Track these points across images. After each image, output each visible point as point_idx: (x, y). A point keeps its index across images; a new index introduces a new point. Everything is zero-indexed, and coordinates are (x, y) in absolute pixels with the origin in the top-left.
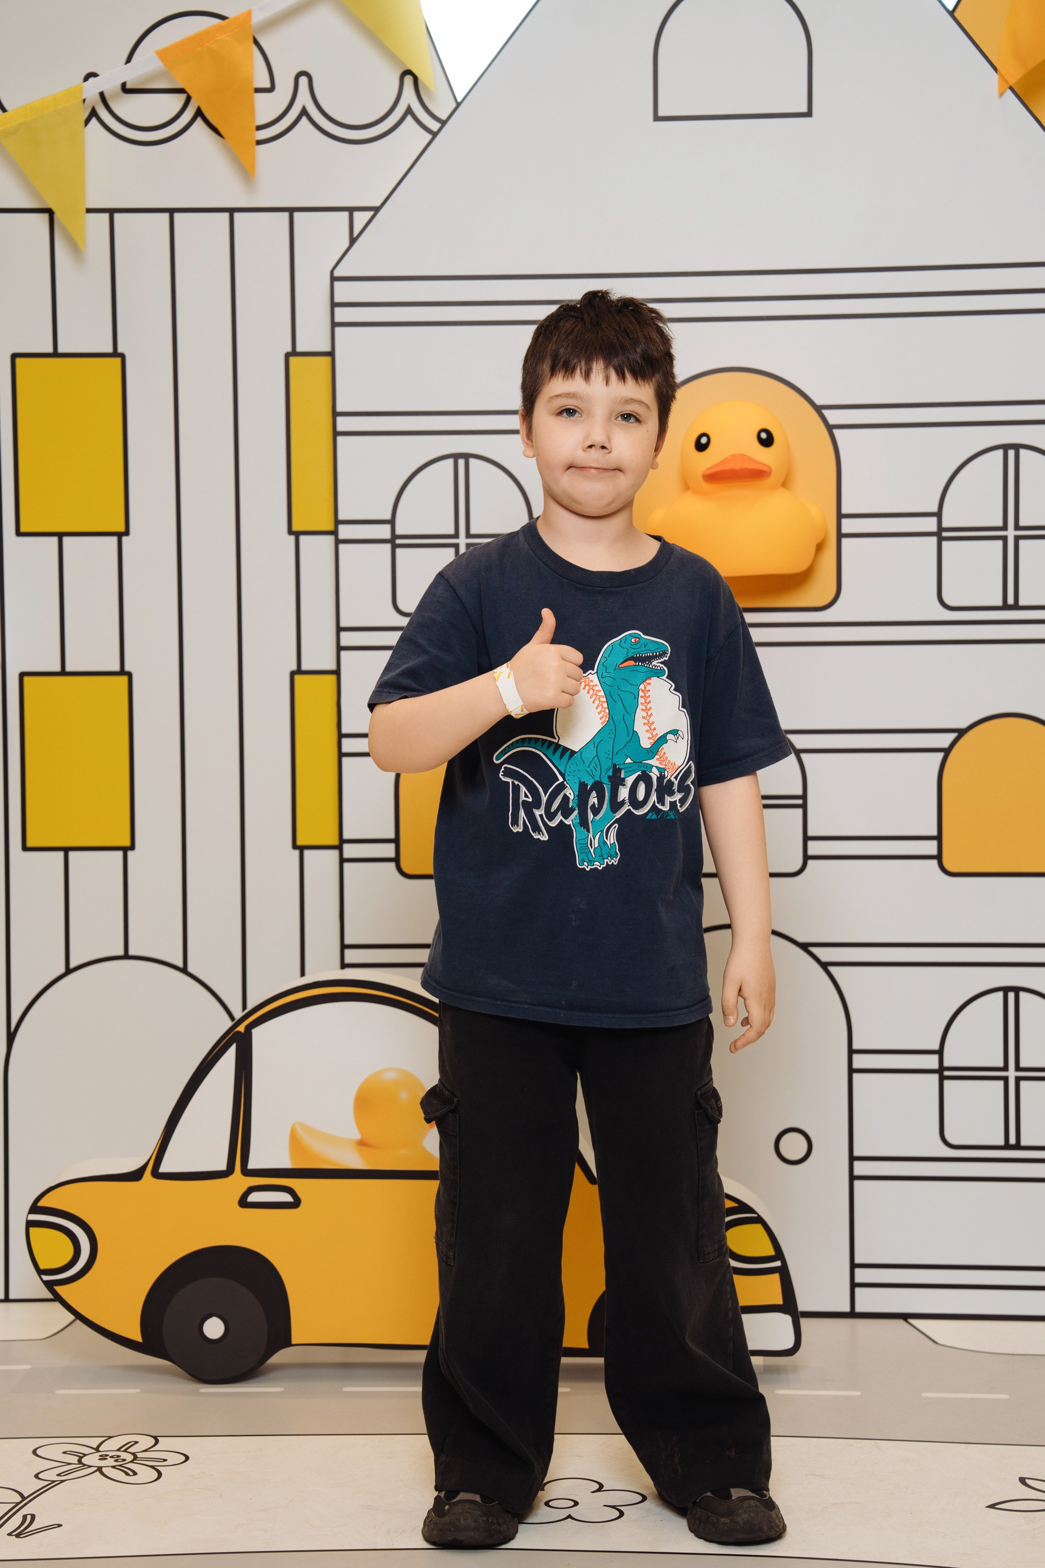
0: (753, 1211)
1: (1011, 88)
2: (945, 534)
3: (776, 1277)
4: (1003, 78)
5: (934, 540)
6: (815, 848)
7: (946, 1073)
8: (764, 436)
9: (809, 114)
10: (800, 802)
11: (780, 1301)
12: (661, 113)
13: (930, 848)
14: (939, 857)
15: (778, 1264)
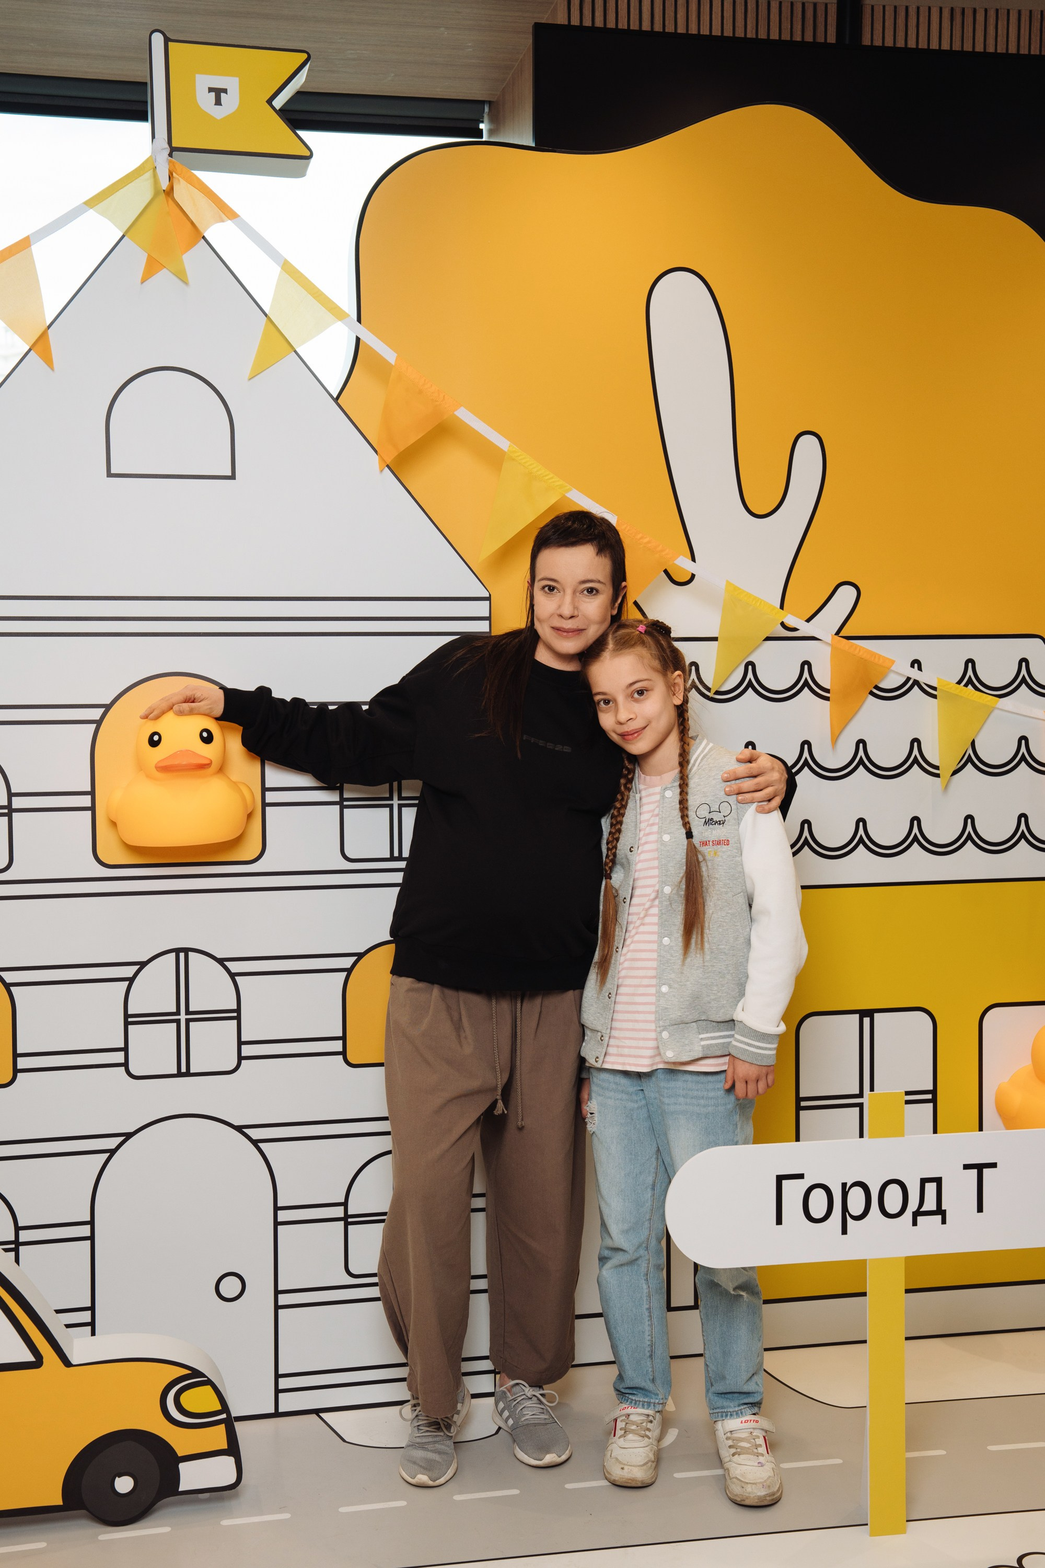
0: (204, 1376)
1: (388, 466)
2: (345, 803)
3: (223, 1426)
4: (382, 459)
5: (338, 807)
6: (247, 1050)
7: (350, 1220)
8: (205, 734)
9: (233, 477)
10: (235, 1014)
11: (225, 1446)
12: (113, 471)
13: (337, 1046)
14: (344, 1053)
15: (224, 1416)
